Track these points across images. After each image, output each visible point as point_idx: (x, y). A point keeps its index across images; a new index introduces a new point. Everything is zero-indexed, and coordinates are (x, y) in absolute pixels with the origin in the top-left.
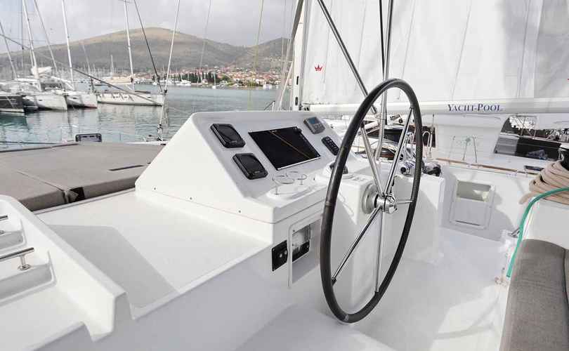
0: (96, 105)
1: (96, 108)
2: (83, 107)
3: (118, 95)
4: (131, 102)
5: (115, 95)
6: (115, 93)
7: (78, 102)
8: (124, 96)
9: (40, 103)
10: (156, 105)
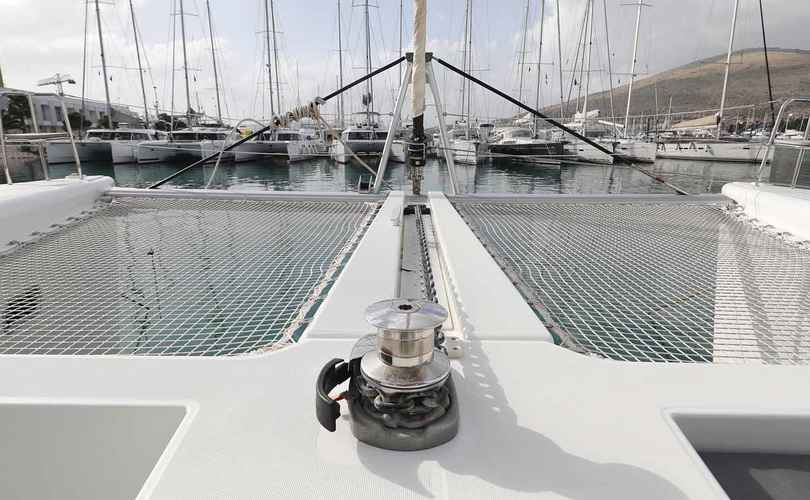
0: (653, 159)
1: (652, 163)
2: (633, 161)
3: (688, 145)
4: (709, 155)
5: (683, 146)
6: (683, 142)
7: (627, 153)
8: (698, 146)
9: (580, 154)
10: (756, 162)
